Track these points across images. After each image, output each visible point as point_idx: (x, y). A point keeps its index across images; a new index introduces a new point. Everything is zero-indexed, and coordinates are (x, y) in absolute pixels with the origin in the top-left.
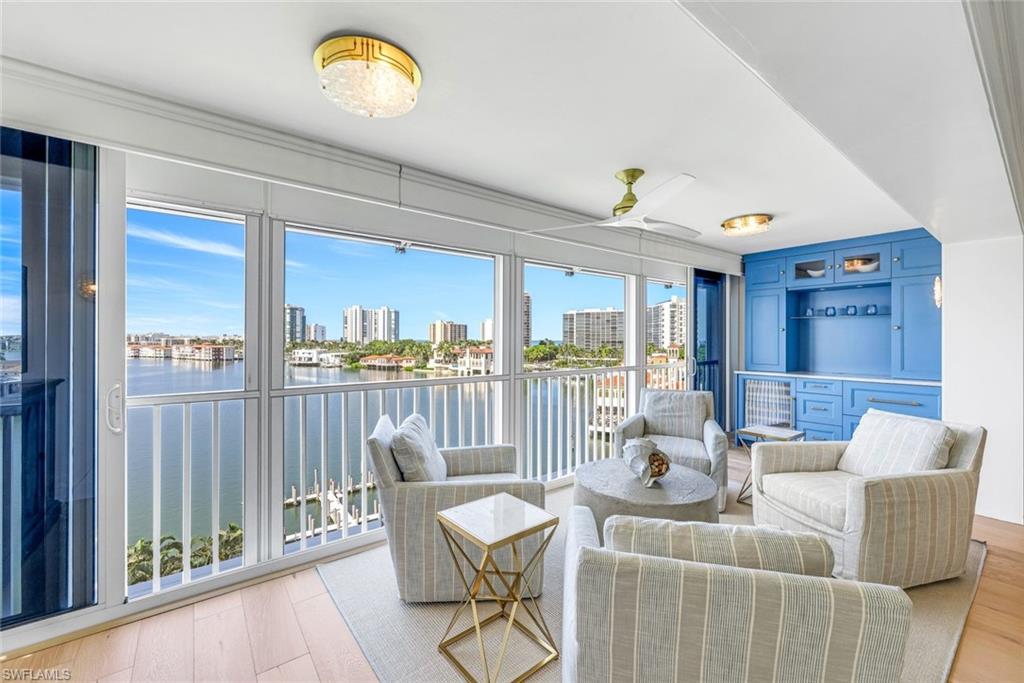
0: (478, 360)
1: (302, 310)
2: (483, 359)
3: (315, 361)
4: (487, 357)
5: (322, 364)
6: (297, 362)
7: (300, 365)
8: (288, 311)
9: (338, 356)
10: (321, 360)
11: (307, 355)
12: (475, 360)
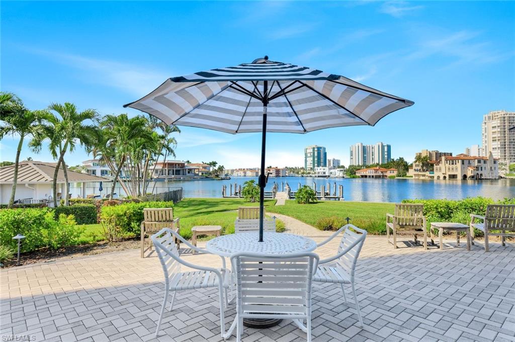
0: (454, 166)
1: (325, 149)
2: (459, 164)
3: (327, 174)
4: (463, 163)
5: (332, 175)
6: (317, 175)
7: (319, 176)
8: (316, 149)
9: (342, 170)
10: (331, 173)
11: (322, 171)
12: (451, 166)
